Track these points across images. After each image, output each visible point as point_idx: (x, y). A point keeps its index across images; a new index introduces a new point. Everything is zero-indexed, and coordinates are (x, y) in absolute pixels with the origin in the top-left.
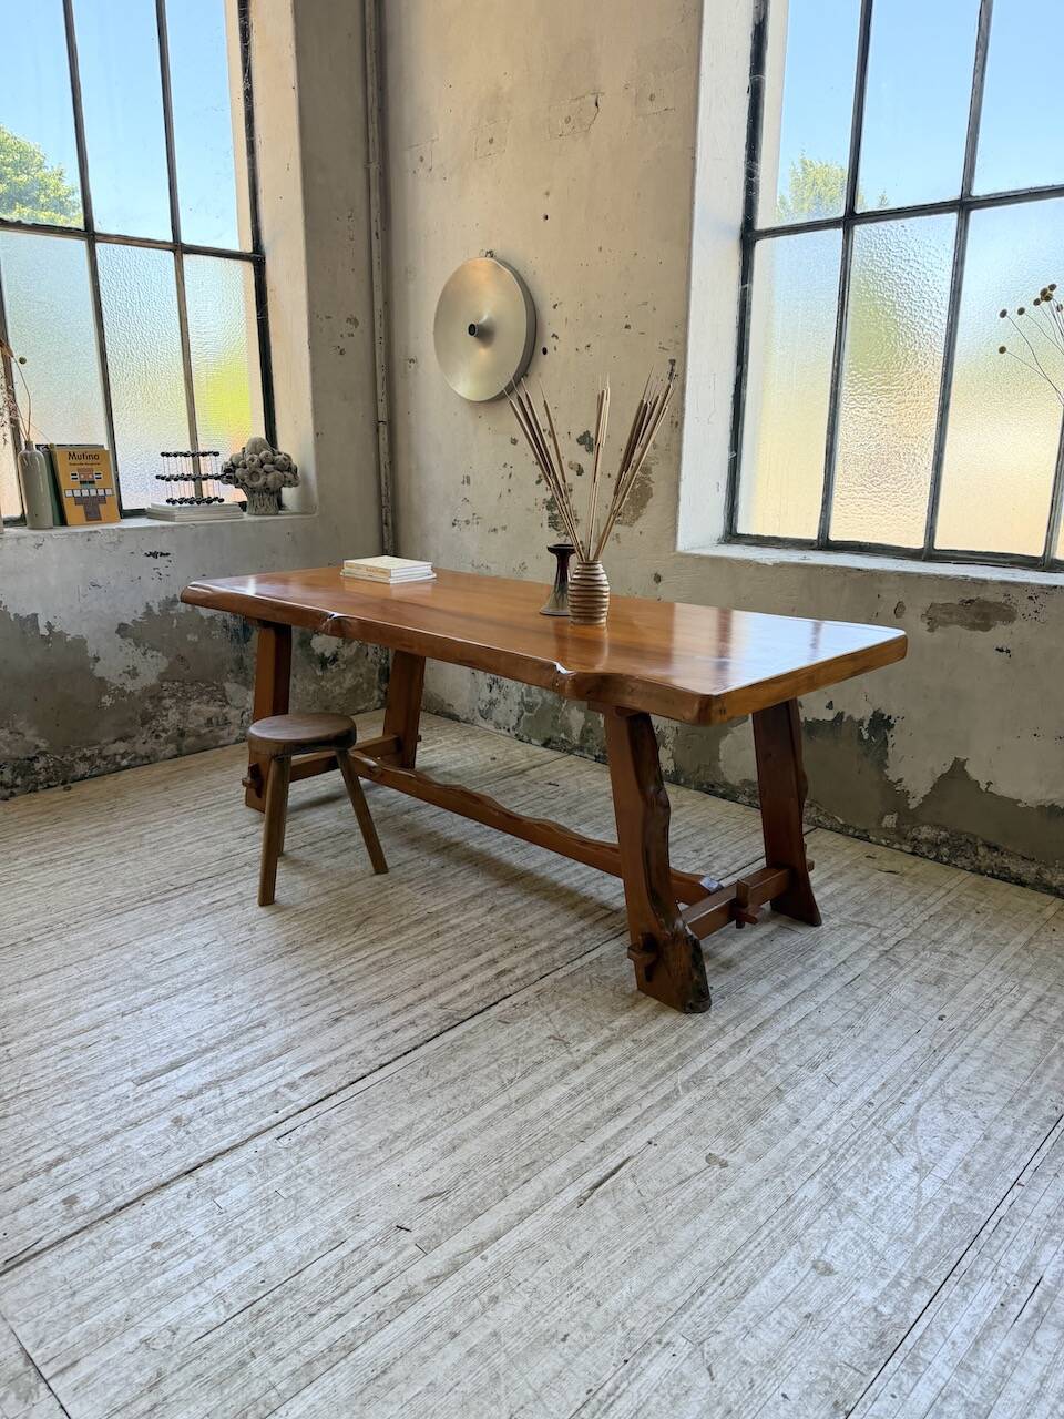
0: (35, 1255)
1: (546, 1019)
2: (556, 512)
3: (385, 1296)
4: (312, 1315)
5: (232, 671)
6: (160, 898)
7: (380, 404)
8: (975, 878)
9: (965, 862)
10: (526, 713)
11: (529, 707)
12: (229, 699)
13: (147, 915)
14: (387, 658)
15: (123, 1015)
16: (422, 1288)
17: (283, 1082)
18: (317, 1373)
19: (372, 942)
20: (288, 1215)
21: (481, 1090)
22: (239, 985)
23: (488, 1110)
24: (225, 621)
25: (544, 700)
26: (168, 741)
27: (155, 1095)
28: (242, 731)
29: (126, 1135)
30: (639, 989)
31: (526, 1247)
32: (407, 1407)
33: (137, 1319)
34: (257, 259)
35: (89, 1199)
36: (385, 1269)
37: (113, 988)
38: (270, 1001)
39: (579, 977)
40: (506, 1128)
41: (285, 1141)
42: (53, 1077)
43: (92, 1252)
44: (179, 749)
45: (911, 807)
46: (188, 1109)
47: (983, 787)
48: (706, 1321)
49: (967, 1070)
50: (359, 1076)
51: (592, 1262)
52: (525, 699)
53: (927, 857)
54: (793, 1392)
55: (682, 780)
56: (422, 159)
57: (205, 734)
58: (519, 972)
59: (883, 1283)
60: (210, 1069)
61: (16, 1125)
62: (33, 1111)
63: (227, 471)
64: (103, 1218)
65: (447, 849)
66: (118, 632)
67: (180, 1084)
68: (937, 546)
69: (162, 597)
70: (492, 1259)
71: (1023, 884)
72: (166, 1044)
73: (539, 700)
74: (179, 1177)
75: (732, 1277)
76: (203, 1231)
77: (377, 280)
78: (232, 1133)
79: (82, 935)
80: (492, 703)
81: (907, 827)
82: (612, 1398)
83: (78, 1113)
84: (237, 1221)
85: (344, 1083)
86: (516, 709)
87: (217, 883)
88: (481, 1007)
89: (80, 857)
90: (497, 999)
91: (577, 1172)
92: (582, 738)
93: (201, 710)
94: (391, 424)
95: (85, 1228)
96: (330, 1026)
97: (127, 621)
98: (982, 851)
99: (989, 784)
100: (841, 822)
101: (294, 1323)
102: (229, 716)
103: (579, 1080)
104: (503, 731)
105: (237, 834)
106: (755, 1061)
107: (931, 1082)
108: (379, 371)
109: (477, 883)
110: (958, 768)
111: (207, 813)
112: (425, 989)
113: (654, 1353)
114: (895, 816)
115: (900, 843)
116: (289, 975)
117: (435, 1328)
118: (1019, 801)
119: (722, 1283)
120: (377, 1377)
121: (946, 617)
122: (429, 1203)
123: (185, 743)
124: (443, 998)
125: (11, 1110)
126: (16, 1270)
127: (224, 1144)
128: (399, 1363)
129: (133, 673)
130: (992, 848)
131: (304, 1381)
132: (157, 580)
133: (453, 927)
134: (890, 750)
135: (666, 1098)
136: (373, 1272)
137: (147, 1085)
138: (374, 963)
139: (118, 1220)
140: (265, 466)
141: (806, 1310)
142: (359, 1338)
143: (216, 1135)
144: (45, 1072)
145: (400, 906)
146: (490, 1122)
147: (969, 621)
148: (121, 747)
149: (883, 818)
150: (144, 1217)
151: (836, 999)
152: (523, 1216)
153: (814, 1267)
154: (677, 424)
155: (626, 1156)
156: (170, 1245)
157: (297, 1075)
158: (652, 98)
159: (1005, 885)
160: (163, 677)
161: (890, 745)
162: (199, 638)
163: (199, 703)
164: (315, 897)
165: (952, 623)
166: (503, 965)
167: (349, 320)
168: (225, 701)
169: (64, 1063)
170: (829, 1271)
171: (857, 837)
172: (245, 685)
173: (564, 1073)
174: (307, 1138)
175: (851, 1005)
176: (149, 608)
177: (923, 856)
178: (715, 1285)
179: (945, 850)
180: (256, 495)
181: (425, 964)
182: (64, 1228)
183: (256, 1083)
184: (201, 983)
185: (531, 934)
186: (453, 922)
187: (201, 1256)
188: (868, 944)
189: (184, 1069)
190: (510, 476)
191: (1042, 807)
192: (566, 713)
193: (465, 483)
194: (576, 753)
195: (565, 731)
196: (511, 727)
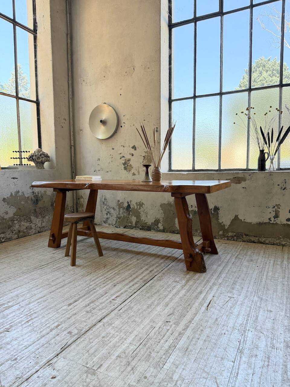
0: (69, 346)
1: (169, 278)
2: (126, 166)
3: (175, 335)
4: (159, 342)
5: (33, 213)
6: (39, 268)
7: (72, 141)
8: (244, 243)
9: (241, 240)
10: (118, 220)
11: (119, 218)
12: (32, 221)
13: (39, 271)
14: (74, 210)
15: (51, 293)
16: (182, 332)
17: (111, 299)
18: (171, 353)
19: (111, 269)
20: (135, 325)
21: (164, 293)
22: (80, 282)
23: (169, 297)
24: (32, 198)
25: (124, 216)
26: (15, 234)
27: (75, 307)
28: (35, 231)
29: (75, 316)
30: (187, 270)
31: (201, 320)
32: (199, 354)
33: (111, 353)
34: (37, 103)
35: (75, 331)
36: (170, 330)
37: (42, 288)
38: (93, 284)
39: (170, 270)
40: (177, 299)
41: (121, 311)
42: (40, 309)
43: (86, 342)
44: (18, 236)
45: (226, 228)
46: (88, 309)
47: (243, 221)
48: (253, 324)
49: (270, 274)
50: (130, 295)
51: (219, 320)
52: (118, 216)
54: (282, 332)
55: (165, 231)
56: (84, 81)
57: (25, 232)
58: (155, 270)
59: (284, 311)
60: (87, 300)
61: (37, 320)
62: (40, 317)
63: (31, 157)
64: (83, 335)
65: (115, 250)
66: (3, 200)
67: (81, 304)
68: (221, 169)
69: (15, 190)
70: (195, 324)
71: (255, 243)
72: (69, 297)
74: (98, 323)
75: (252, 316)
76: (114, 332)
77: (71, 110)
78: (105, 312)
79: (22, 278)
80: (107, 218)
81: (225, 233)
82: (245, 342)
83: (55, 315)
84: (122, 328)
85: (128, 297)
86: (115, 219)
87: (54, 263)
88: (151, 278)
89: (5, 262)
90: (154, 276)
91: (201, 304)
92: (136, 224)
93: (25, 224)
94: (74, 146)
95: (79, 338)
96: (114, 287)
97: (5, 197)
98: (244, 236)
99: (244, 220)
101: (156, 345)
102: (32, 226)
103: (187, 288)
104: (111, 226)
105: (51, 253)
106: (225, 279)
107: (265, 277)
108: (71, 132)
109: (130, 256)
110: (236, 217)
111: (38, 250)
112: (134, 276)
113: (247, 332)
114: (222, 231)
115: (224, 238)
116: (93, 279)
117: (193, 338)
118: (252, 223)
119: (251, 318)
120: (186, 350)
122: (170, 316)
123: (20, 235)
124: (140, 277)
125: (33, 317)
126: (66, 350)
127: (105, 314)
128: (189, 346)
129: (7, 213)
130: (247, 235)
131: (169, 355)
132: (14, 185)
133: (131, 264)
134: (219, 215)
135: (210, 288)
136: (168, 331)
137: (71, 307)
138: (115, 273)
139: (87, 334)
140: (42, 156)
141: (273, 318)
142: (175, 344)
143: (100, 313)
144: (36, 308)
145: (113, 262)
146: (172, 299)
147: (236, 182)
148: (2, 235)
149: (219, 232)
150: (95, 332)
151: (232, 266)
152: (196, 314)
153: (268, 311)
154: (159, 142)
155: (210, 300)
156: (108, 337)
157: (113, 297)
158: (149, 68)
159: (251, 243)
160: (14, 214)
161: (219, 214)
162: (25, 203)
163: (24, 222)
164: (87, 263)
166: (151, 269)
167: (64, 119)
168: (31, 222)
169: (41, 305)
170: (271, 311)
172: (37, 217)
173: (182, 288)
174: (127, 309)
175: (237, 267)
176: (12, 194)
177: (230, 240)
178: (250, 318)
179: (235, 238)
180: (38, 164)
181: (129, 272)
182: (72, 339)
183: (103, 300)
184: (68, 283)
185: (153, 263)
186: (130, 263)
187: (118, 337)
188: (231, 256)
189: (80, 301)
190: (112, 157)
191: (257, 223)
192: (131, 218)
193: (98, 161)
194: (134, 228)
195: (131, 223)
196: (114, 224)
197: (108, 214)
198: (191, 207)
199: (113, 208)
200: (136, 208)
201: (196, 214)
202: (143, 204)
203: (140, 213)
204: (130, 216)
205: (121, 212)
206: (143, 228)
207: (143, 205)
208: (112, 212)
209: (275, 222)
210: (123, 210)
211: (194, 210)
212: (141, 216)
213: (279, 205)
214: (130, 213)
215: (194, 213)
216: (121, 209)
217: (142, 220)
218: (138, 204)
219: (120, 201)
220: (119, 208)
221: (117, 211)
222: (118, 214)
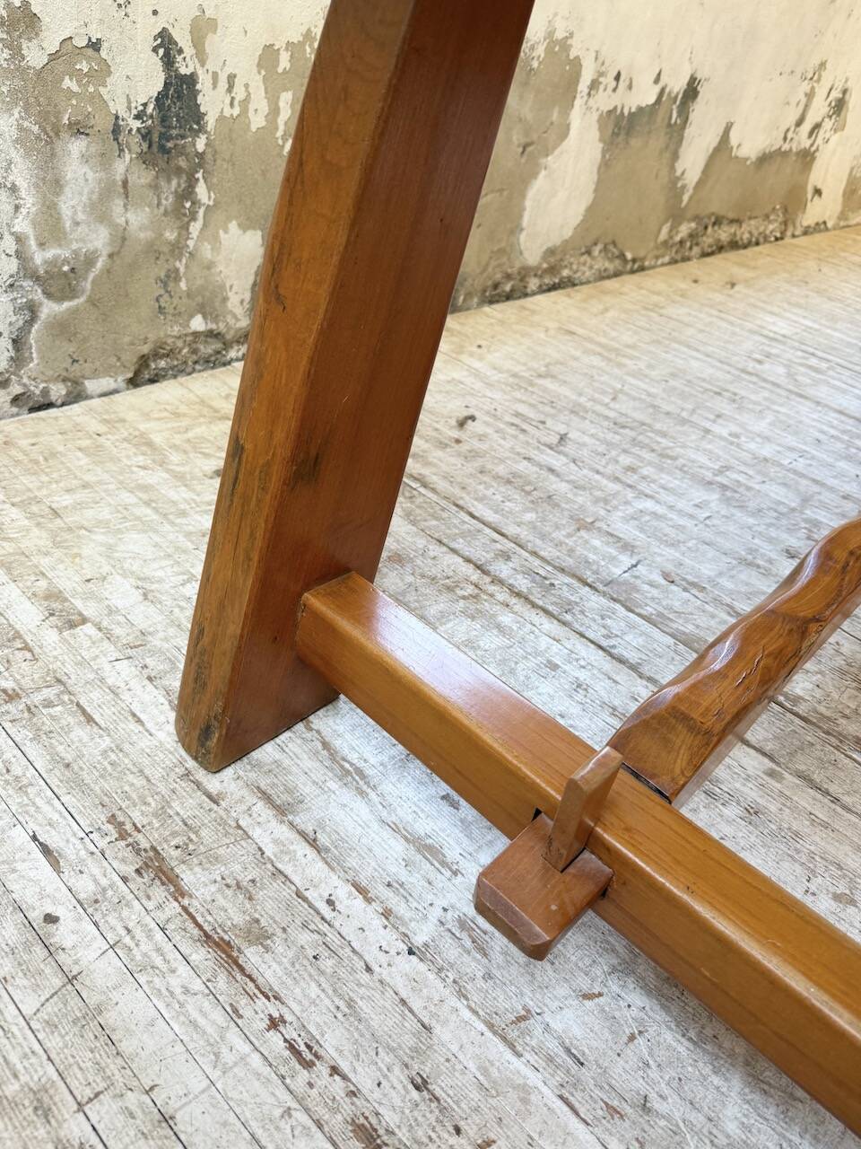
11: (59, 282)
25: (121, 238)
45: (683, 204)
47: (734, 153)
52: (39, 258)
73: (99, 240)
99: (738, 146)
100: (629, 256)
114: (669, 224)
115: (663, 257)
118: (748, 158)
134: (686, 132)
149: (660, 231)
171: (637, 271)
179: (688, 245)
191: (758, 158)
192: (206, 252)
195: (203, 310)
198: (615, 84)
200: (257, 121)
201: (618, 135)
204: (195, 228)
205: (71, 204)
210: (104, 161)
211: (619, 111)
214: (188, 193)
215: (613, 133)
216: (77, 146)
218: (280, 70)
219: (45, 19)
220: (38, 138)
221: (14, 189)
222: (34, 224)
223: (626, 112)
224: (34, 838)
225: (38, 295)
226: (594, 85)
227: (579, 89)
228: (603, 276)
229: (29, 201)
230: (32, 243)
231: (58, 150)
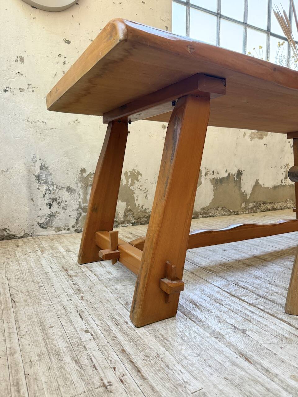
9: (259, 210)
11: (85, 209)
45: (248, 199)
47: (262, 186)
52: (82, 205)
53: (251, 213)
71: (269, 210)
80: (52, 216)
81: (247, 205)
86: (75, 214)
92: (125, 216)
99: (263, 184)
100: (232, 211)
104: (64, 232)
110: (257, 181)
114: (244, 203)
115: (246, 211)
118: (269, 187)
121: (254, 136)
130: (263, 204)
134: (242, 182)
147: (258, 137)
149: (241, 205)
165: (256, 138)
171: (236, 214)
179: (255, 209)
190: (64, 63)
191: (273, 187)
193: (19, 61)
194: (120, 226)
196: (70, 227)
197: (55, 205)
198: (213, 173)
199: (69, 189)
201: (218, 183)
202: (139, 173)
203: (134, 193)
206: (138, 222)
207: (140, 176)
208: (64, 199)
209: (284, 184)
211: (216, 178)
212: (136, 198)
213: (288, 164)
215: (216, 183)
217: (137, 206)
218: (128, 175)
219: (87, 170)
220: (84, 187)
221: (79, 194)
222: (82, 200)
223: (219, 179)
224: (50, 267)
225: (82, 212)
226: (206, 174)
227: (202, 174)
228: (225, 215)
229: (82, 196)
230: (82, 203)
231: (87, 188)
